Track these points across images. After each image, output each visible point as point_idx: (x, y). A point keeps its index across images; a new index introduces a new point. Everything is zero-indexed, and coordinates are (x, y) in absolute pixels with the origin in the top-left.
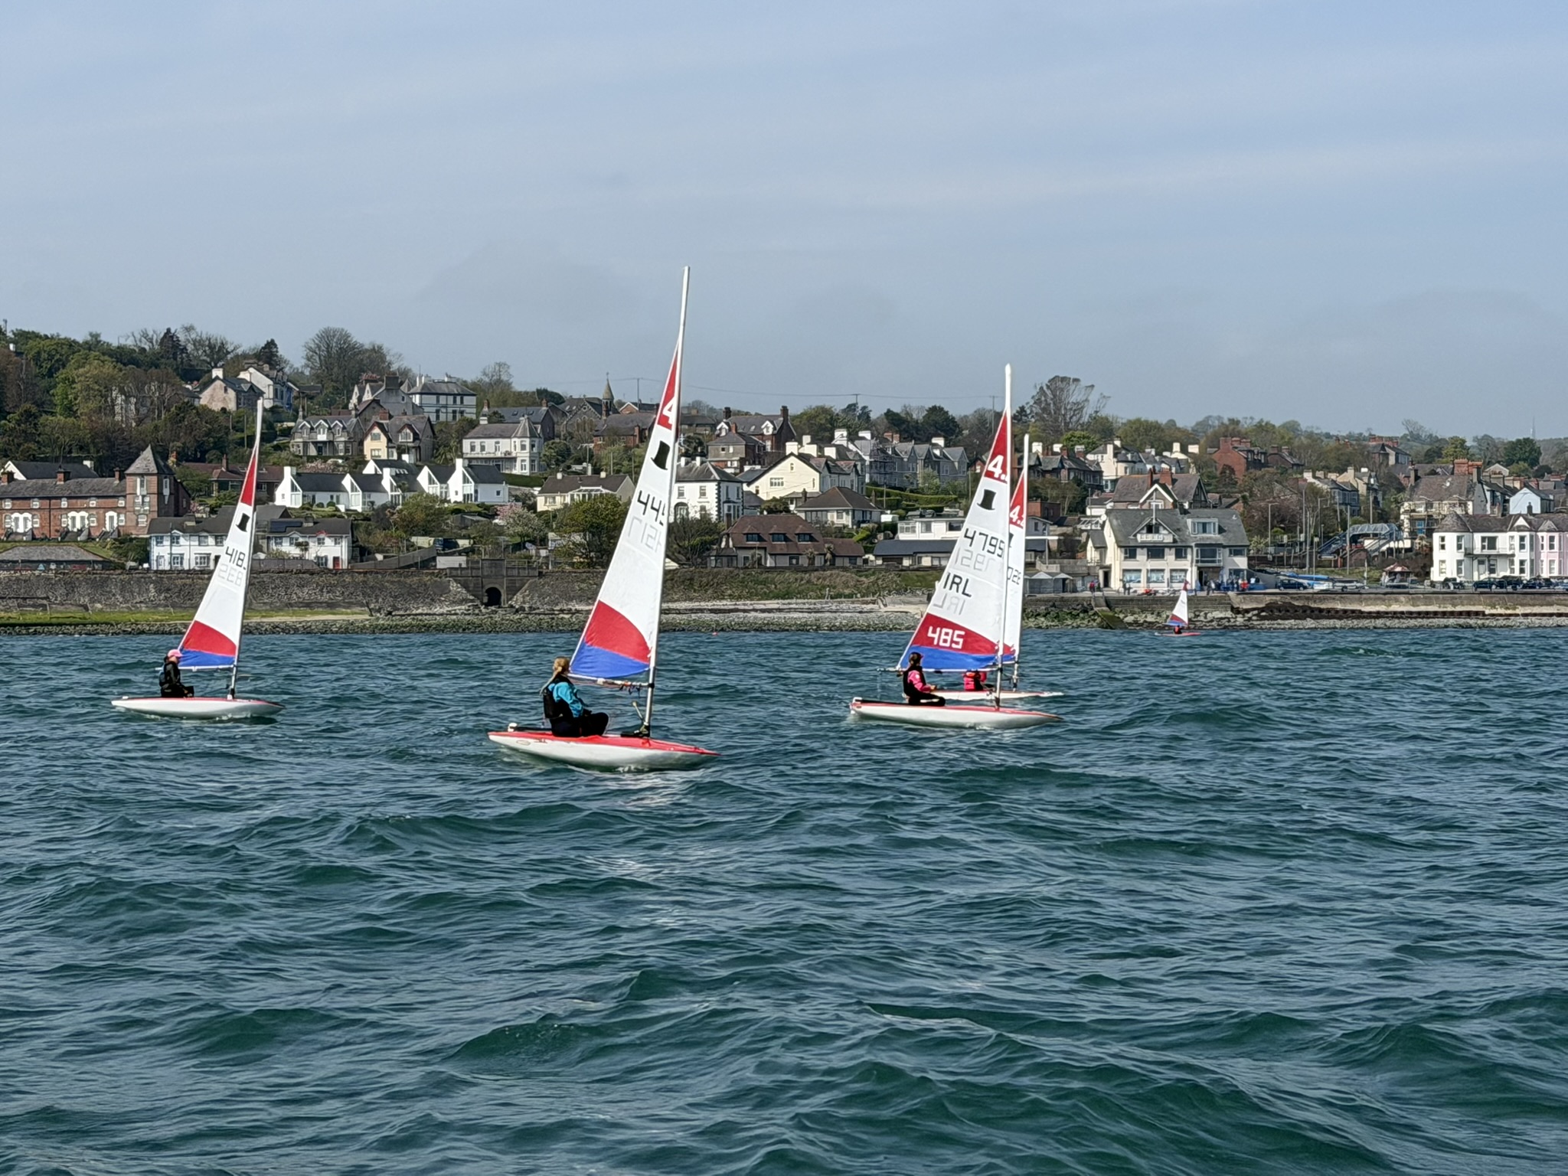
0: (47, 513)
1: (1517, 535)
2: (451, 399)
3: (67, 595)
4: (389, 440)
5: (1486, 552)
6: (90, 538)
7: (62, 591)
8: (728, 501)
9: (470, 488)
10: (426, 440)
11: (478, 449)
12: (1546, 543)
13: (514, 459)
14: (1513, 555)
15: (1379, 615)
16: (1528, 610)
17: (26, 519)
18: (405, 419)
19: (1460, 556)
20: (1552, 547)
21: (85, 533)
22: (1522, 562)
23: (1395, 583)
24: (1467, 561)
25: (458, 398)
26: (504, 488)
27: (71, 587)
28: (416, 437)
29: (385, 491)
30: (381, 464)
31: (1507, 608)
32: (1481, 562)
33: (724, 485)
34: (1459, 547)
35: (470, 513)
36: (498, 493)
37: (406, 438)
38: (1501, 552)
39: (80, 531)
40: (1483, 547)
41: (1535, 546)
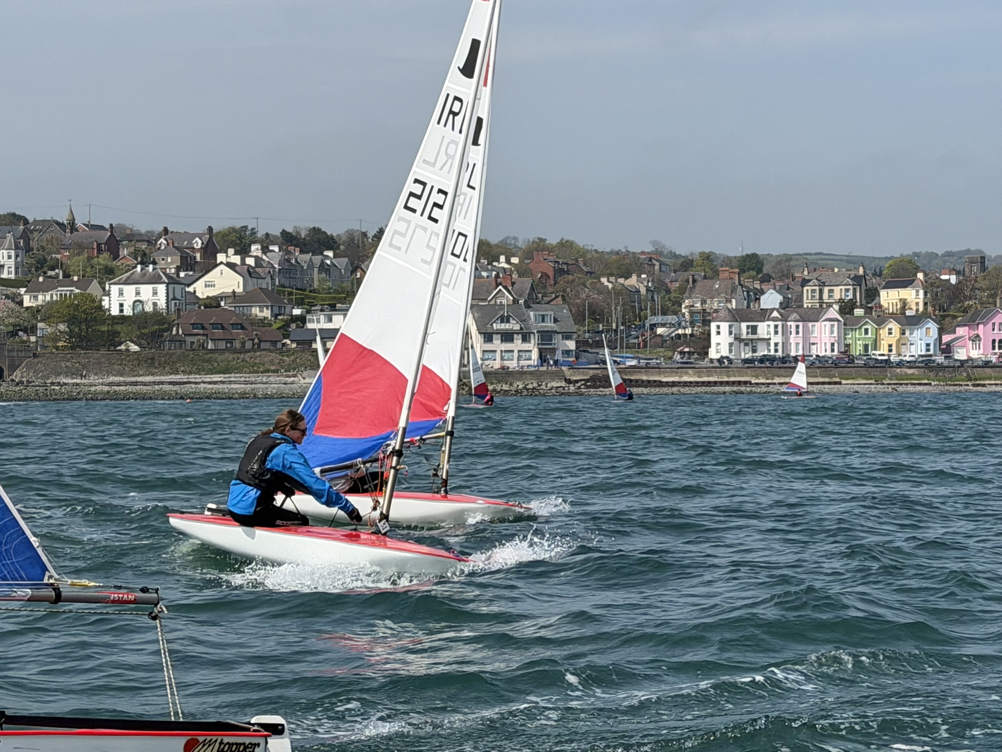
1: (772, 324)
5: (750, 336)
8: (174, 299)
12: (793, 330)
13: (3, 266)
14: (770, 339)
15: (674, 384)
19: (731, 340)
20: (797, 333)
22: (776, 344)
23: (684, 360)
24: (737, 343)
31: (767, 379)
32: (746, 345)
33: (171, 286)
34: (731, 333)
38: (761, 337)
40: (748, 333)
41: (786, 332)
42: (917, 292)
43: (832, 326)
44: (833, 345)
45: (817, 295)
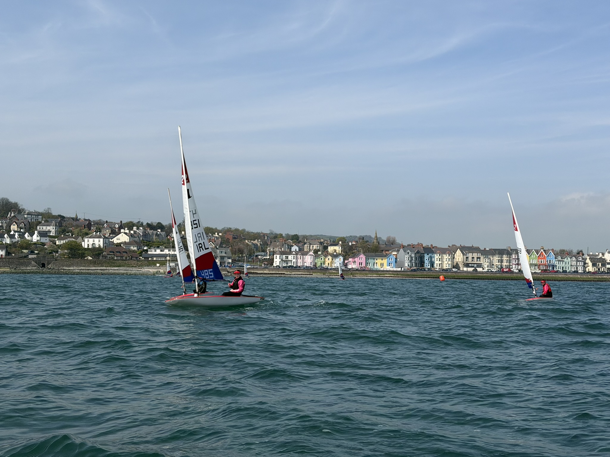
1: (293, 256)
2: (35, 216)
4: (18, 226)
5: (286, 259)
8: (106, 243)
9: (39, 238)
10: (28, 226)
11: (41, 229)
12: (299, 258)
13: (51, 231)
14: (292, 260)
15: (261, 274)
16: (295, 273)
18: (22, 221)
19: (280, 260)
20: (300, 259)
22: (294, 262)
23: (265, 266)
24: (282, 261)
25: (37, 216)
26: (48, 238)
28: (25, 225)
29: (16, 238)
30: (15, 232)
31: (290, 273)
32: (285, 262)
33: (105, 239)
34: (280, 258)
35: (39, 245)
36: (46, 240)
37: (22, 225)
38: (289, 260)
41: (297, 259)
42: (339, 247)
43: (311, 257)
44: (311, 263)
45: (309, 247)
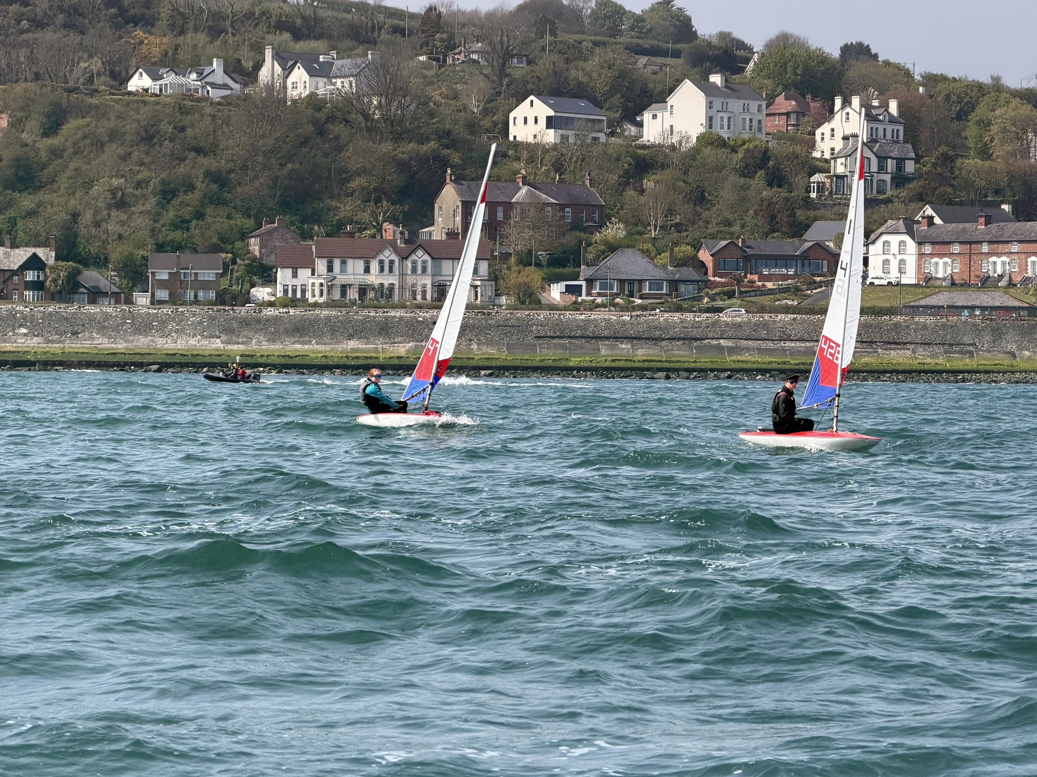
0: (967, 257)
3: (994, 341)
6: (1011, 284)
7: (988, 337)
17: (945, 263)
21: (1006, 278)
27: (998, 334)
39: (1001, 277)
